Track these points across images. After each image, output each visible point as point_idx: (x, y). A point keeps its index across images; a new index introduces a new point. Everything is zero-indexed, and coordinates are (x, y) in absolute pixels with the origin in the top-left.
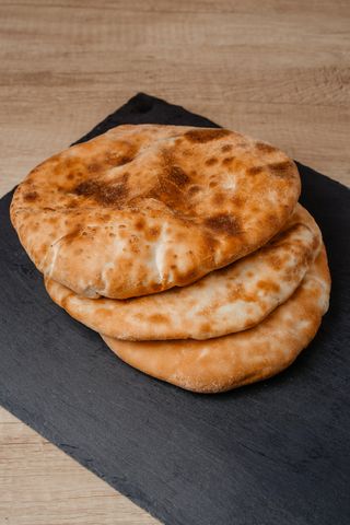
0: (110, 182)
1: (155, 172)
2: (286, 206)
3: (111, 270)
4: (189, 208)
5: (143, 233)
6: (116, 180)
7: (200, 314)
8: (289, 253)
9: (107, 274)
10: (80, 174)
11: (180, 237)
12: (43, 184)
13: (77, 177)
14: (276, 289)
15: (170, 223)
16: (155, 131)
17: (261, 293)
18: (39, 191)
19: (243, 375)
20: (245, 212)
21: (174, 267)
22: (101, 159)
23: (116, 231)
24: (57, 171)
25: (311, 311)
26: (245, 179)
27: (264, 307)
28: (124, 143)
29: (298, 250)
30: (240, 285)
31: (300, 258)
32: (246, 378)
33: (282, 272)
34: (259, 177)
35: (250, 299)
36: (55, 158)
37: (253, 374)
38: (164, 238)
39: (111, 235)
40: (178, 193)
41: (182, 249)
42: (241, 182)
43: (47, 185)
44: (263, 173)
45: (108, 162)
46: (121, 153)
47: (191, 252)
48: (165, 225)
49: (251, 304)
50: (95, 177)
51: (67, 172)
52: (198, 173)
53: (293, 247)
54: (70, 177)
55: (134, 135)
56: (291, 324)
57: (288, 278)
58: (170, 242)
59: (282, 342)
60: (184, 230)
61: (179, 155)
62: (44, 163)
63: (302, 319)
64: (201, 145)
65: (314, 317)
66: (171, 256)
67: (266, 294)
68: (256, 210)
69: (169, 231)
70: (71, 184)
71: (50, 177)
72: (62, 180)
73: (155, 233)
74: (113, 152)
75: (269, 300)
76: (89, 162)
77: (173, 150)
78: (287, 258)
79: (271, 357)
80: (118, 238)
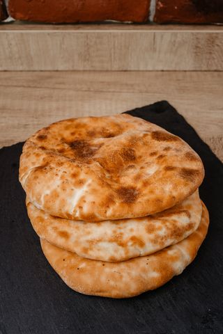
0: (93, 145)
1: (116, 148)
2: (174, 197)
3: (47, 195)
4: (118, 177)
5: (74, 181)
6: (96, 146)
7: (88, 241)
8: (163, 226)
9: (45, 197)
10: (80, 134)
11: (94, 191)
12: (54, 132)
13: (77, 136)
14: (142, 244)
15: (93, 181)
16: (141, 124)
17: (130, 243)
18: (49, 136)
19: (99, 289)
20: (145, 191)
21: (81, 207)
22: (98, 130)
23: (60, 174)
24: (67, 128)
25: (163, 268)
26: (160, 172)
27: (127, 253)
28: (117, 125)
29: (170, 226)
30: (121, 234)
31: (169, 232)
32: (100, 292)
33: (152, 236)
34: (169, 173)
35: (122, 245)
36: (71, 120)
37: (106, 291)
38: (85, 188)
39: (57, 175)
40: (122, 165)
41: (90, 198)
42: (157, 173)
43: (57, 134)
44: (173, 172)
45: (100, 133)
46: (111, 131)
47: (94, 203)
48: (90, 181)
49: (120, 247)
50: (87, 139)
51: (73, 131)
52: (142, 158)
53: (168, 224)
54: (73, 134)
55: (127, 122)
56: (144, 271)
57: (154, 241)
58: (87, 192)
59: (132, 279)
60: (98, 188)
61: (140, 143)
62: (63, 121)
63: (154, 271)
64: (156, 142)
65: (164, 273)
66: (83, 200)
67: (132, 245)
68: (152, 192)
69: (89, 185)
70: (71, 138)
71: (61, 130)
72: (67, 134)
73: (81, 183)
74: (108, 128)
75: (133, 250)
76: (90, 129)
77: (140, 139)
78: (160, 228)
79: (121, 285)
80: (59, 178)
